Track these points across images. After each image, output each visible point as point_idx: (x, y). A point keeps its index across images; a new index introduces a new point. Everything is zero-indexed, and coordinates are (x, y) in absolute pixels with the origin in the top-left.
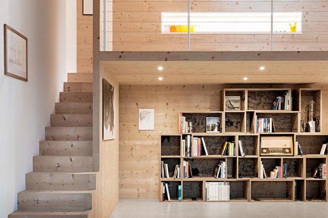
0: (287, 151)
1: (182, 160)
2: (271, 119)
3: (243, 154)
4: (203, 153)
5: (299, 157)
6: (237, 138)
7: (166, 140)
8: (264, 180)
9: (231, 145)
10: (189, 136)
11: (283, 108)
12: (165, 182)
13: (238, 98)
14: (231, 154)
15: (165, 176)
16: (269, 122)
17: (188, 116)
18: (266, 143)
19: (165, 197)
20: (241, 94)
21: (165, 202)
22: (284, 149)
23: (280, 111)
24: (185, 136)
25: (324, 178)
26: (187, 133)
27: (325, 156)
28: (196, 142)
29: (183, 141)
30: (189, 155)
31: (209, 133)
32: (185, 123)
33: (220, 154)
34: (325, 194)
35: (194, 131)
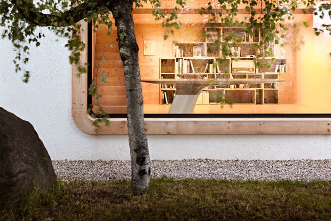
0: (251, 70)
1: (176, 76)
2: (239, 48)
3: (219, 72)
4: (191, 71)
5: (260, 74)
6: (215, 61)
7: (164, 62)
8: (235, 89)
9: (211, 66)
10: (181, 60)
11: (247, 40)
12: (164, 91)
13: (216, 33)
14: (211, 72)
15: (164, 87)
16: (237, 50)
17: (181, 46)
18: (237, 64)
19: (164, 102)
20: (218, 30)
21: (164, 105)
22: (249, 68)
23: (245, 42)
24: (177, 60)
25: (277, 88)
26: (179, 57)
27: (278, 74)
28: (186, 63)
29: (176, 63)
30: (181, 72)
31: (195, 57)
32: (178, 51)
33: (203, 72)
34: (277, 99)
35: (184, 56)
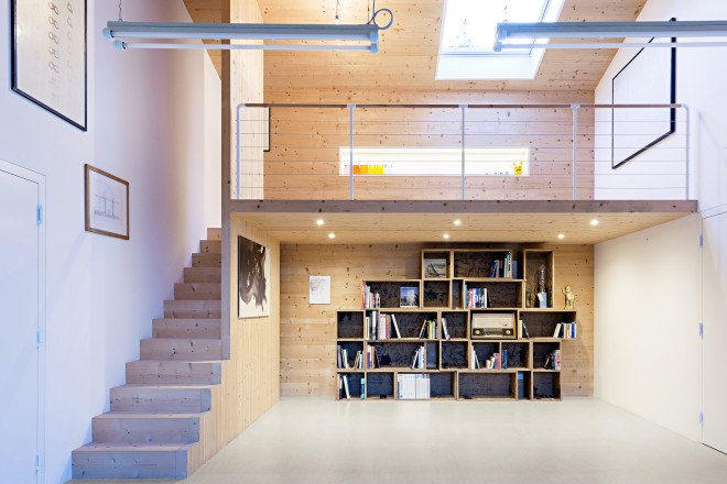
0: (508, 332)
1: (365, 344)
2: (485, 290)
3: (447, 337)
4: (394, 335)
5: (525, 340)
6: (439, 316)
7: (346, 318)
8: (477, 371)
9: (432, 325)
10: (374, 313)
11: (502, 275)
12: (342, 374)
13: (443, 261)
14: (431, 337)
15: (343, 366)
16: (483, 293)
17: (374, 286)
18: (479, 322)
19: (343, 395)
20: (446, 256)
21: (343, 401)
22: (505, 330)
23: (497, 279)
24: (369, 313)
25: (558, 368)
26: (372, 308)
27: (559, 340)
28: (383, 320)
29: (366, 319)
30: (374, 338)
31: (403, 308)
32: (370, 295)
33: (418, 336)
34: (559, 390)
35: (382, 305)
